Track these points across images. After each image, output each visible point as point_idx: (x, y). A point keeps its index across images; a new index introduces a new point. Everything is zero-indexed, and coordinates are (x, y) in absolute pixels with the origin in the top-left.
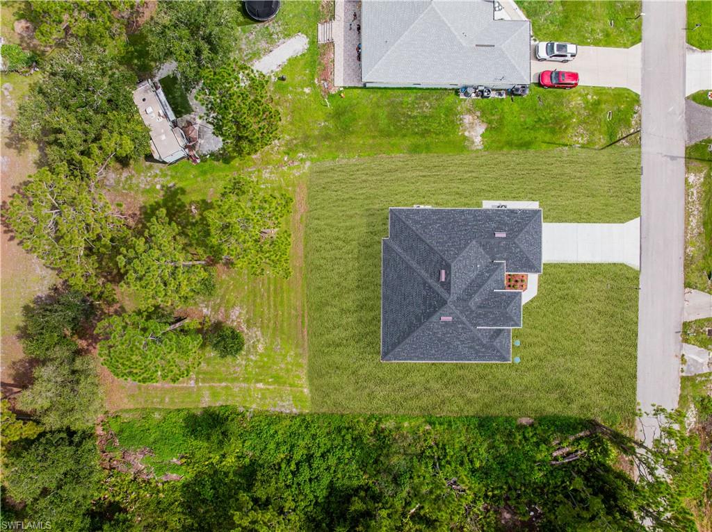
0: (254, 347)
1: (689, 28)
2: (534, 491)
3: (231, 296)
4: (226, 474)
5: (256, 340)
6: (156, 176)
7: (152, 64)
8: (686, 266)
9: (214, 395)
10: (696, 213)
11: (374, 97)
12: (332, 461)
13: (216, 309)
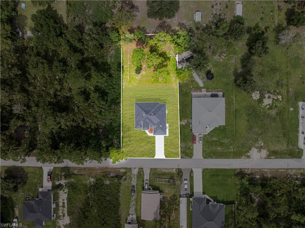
0: (137, 77)
1: (207, 169)
2: (107, 136)
3: (147, 71)
4: (110, 71)
5: (138, 77)
6: (173, 55)
7: (197, 53)
8: (155, 169)
9: (126, 68)
10: (167, 171)
11: (190, 101)
12: (114, 93)
13: (145, 68)
